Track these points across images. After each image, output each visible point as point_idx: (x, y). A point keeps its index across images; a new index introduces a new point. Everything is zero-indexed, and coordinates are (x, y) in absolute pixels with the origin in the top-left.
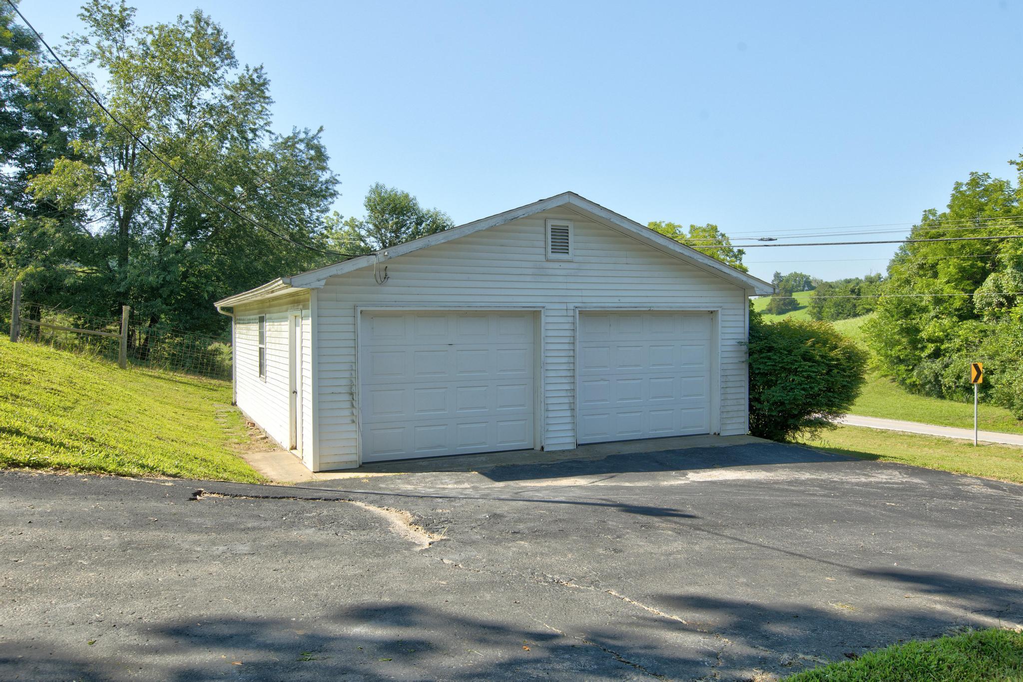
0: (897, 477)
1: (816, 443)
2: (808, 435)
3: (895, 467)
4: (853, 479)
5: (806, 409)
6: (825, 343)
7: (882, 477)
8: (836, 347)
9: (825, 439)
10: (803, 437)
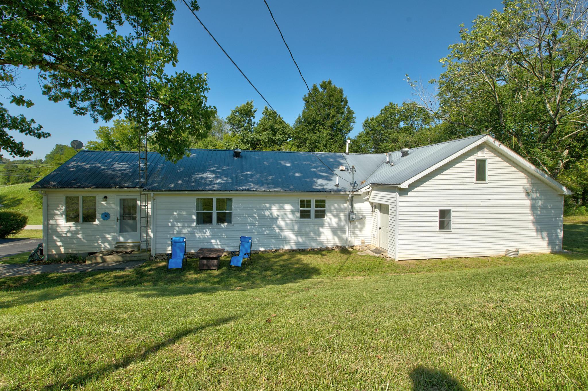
0: (34, 241)
1: (14, 238)
2: (12, 236)
3: (34, 239)
4: (24, 243)
5: (12, 230)
6: (16, 216)
7: (31, 242)
8: (19, 217)
9: (17, 236)
10: (11, 236)
